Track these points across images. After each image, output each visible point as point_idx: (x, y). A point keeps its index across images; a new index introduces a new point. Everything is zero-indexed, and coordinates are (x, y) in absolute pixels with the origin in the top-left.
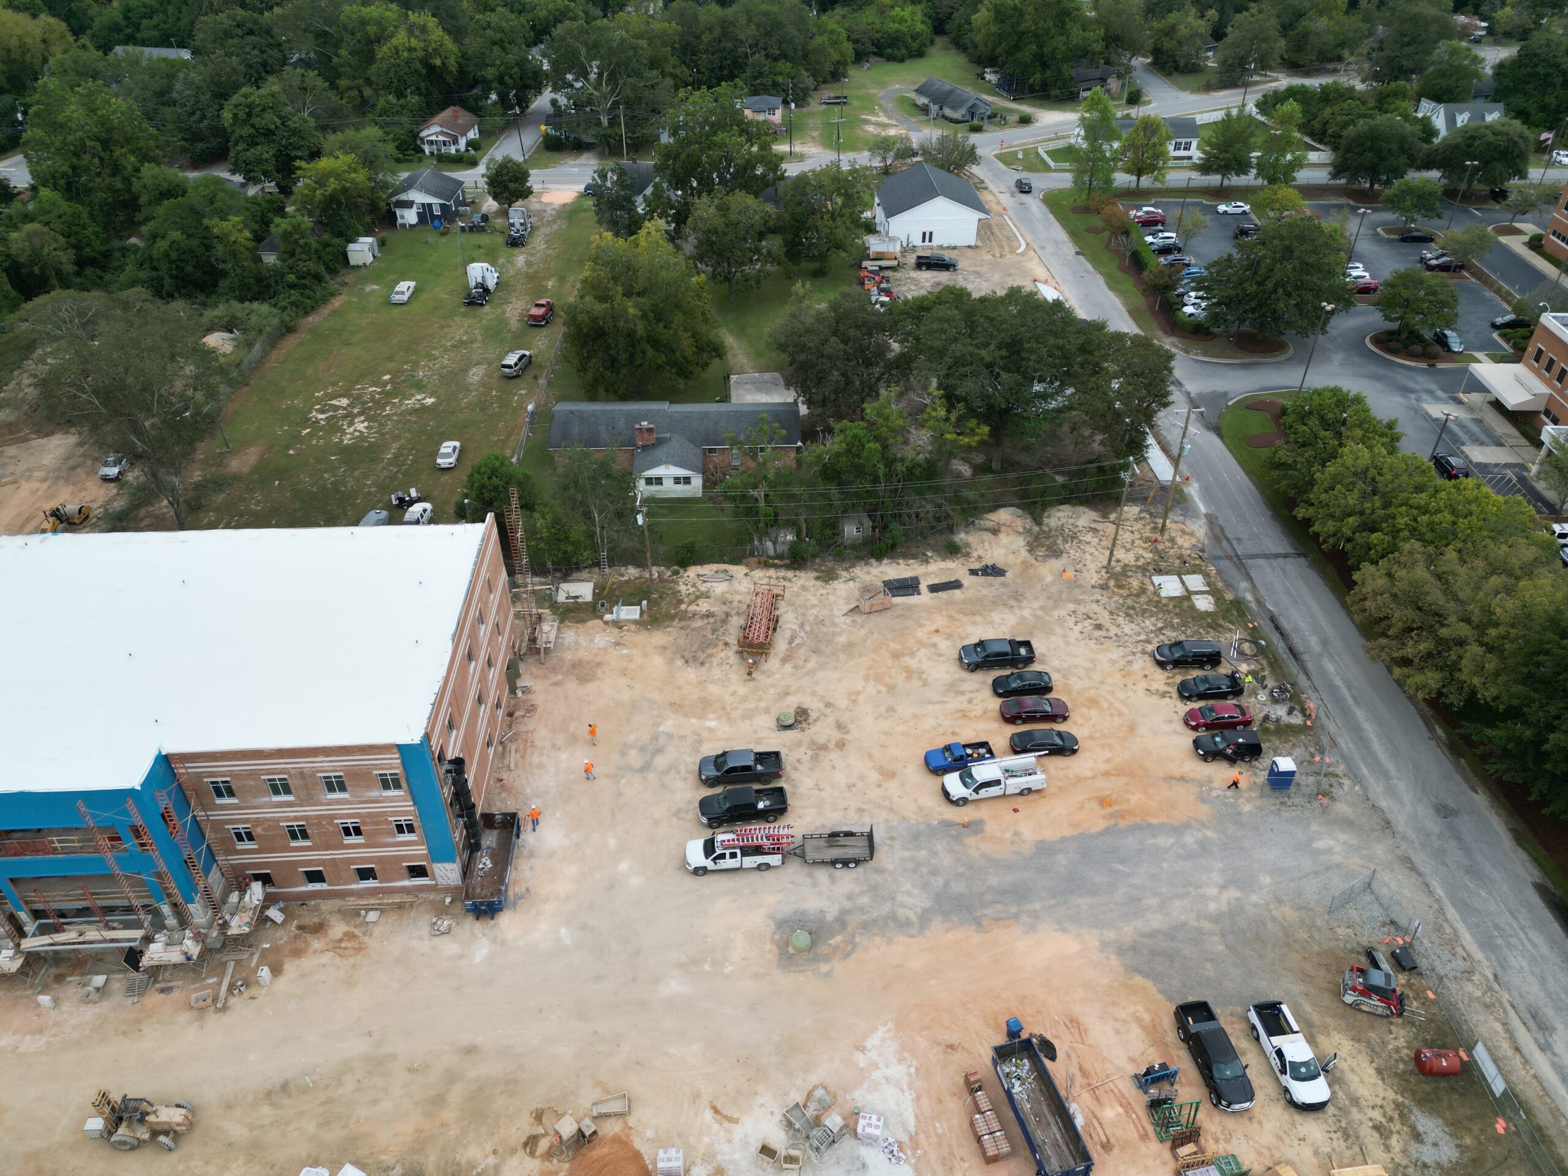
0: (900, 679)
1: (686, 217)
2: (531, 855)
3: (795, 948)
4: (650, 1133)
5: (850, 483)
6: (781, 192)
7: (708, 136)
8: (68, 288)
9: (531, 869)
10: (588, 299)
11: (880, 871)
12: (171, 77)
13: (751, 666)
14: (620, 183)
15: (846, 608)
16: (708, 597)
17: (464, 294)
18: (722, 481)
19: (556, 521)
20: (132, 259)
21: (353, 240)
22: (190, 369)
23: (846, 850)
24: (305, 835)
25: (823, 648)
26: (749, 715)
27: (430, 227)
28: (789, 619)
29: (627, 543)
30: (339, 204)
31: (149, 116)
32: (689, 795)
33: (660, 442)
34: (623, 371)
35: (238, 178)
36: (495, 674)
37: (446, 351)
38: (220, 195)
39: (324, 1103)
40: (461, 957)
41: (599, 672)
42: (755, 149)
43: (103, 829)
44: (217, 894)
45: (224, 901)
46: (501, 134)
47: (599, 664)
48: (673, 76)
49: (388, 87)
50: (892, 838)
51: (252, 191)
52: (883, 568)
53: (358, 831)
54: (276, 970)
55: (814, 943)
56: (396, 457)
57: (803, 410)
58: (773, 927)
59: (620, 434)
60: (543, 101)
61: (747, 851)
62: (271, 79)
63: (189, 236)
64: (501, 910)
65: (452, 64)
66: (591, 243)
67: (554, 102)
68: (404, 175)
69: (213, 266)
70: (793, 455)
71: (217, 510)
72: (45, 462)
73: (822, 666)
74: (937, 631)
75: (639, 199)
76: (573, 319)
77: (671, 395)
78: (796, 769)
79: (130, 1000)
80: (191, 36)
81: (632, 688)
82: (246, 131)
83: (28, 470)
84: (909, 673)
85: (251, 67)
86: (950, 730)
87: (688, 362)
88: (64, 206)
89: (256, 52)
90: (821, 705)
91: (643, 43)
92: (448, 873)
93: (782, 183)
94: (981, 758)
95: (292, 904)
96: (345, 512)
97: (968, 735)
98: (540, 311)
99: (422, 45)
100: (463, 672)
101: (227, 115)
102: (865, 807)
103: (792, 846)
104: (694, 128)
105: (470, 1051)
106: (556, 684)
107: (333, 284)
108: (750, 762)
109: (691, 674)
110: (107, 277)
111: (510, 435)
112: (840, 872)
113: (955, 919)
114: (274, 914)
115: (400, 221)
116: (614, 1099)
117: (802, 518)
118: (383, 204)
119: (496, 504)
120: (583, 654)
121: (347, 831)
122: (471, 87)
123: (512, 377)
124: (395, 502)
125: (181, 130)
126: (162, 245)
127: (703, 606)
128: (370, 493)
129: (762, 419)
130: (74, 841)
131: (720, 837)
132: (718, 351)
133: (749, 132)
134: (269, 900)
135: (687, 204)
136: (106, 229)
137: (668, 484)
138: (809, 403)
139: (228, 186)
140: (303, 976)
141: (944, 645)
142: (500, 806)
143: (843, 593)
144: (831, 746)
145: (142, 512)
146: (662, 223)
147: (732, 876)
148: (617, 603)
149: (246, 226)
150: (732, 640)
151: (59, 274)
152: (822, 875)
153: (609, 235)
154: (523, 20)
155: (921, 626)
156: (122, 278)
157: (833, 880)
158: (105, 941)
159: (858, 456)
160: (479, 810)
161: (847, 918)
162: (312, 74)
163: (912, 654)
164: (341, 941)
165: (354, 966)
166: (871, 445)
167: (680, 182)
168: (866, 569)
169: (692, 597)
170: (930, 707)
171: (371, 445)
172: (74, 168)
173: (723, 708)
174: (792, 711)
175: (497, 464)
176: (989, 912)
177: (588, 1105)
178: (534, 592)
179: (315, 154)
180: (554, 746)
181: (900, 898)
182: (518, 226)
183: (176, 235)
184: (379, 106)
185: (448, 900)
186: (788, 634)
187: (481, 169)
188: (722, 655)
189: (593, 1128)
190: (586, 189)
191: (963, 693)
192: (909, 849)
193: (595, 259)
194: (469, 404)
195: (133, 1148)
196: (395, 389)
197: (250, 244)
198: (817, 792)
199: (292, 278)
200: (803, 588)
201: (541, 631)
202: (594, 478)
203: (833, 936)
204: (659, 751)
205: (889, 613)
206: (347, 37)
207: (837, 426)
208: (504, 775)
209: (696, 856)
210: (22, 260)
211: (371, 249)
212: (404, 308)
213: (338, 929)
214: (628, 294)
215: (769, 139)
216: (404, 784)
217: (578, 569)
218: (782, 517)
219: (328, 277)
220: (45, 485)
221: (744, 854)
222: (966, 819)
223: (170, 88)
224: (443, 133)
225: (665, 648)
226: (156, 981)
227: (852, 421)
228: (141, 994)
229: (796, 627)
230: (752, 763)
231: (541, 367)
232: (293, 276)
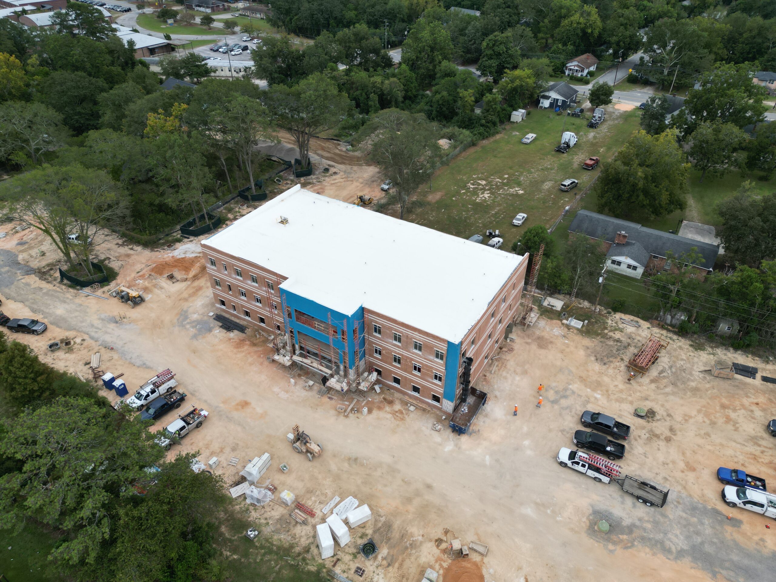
0: (721, 421)
1: (693, 131)
2: (486, 416)
3: (599, 528)
4: (491, 571)
5: (734, 301)
6: (758, 128)
7: (724, 89)
8: (397, 107)
9: (484, 422)
10: (619, 163)
11: (664, 516)
12: (468, 23)
13: (631, 376)
14: (661, 106)
15: (703, 368)
16: (622, 331)
17: (557, 146)
18: (655, 275)
19: (557, 266)
20: (425, 100)
21: (516, 110)
22: (429, 153)
23: (648, 495)
24: (399, 362)
25: (679, 384)
26: (620, 400)
27: (554, 110)
28: (664, 360)
29: (589, 289)
30: (517, 92)
31: (453, 40)
32: (571, 425)
33: (628, 244)
34: (623, 203)
35: (479, 73)
36: (501, 327)
37: (538, 170)
38: (469, 79)
39: (367, 475)
40: (440, 445)
41: (550, 346)
42: (751, 101)
43: (333, 327)
44: (361, 370)
45: (362, 374)
46: (607, 70)
47: (551, 342)
48: (716, 54)
49: (560, 41)
50: (678, 502)
51: (482, 80)
52: (736, 355)
53: (419, 370)
54: (370, 411)
55: (610, 532)
56: (496, 214)
57: (721, 251)
58: (591, 511)
59: (608, 234)
60: (635, 57)
61: (591, 467)
62: (509, 29)
63: (449, 95)
64: (464, 433)
65: (596, 33)
66: (632, 134)
67: (642, 59)
68: (552, 83)
69: (454, 110)
70: (704, 274)
71: (417, 215)
72: (365, 176)
73: (674, 394)
74: (757, 404)
75: (669, 116)
76: (607, 170)
77: (644, 222)
78: (636, 440)
79: (318, 396)
80: (483, 5)
81: (563, 360)
82: (489, 52)
83: (358, 177)
84: (728, 420)
85: (503, 23)
86: (742, 462)
87: (661, 207)
88: (408, 73)
89: (508, 16)
90: (665, 414)
91: (706, 34)
92: (448, 405)
93: (760, 124)
94: (756, 487)
95: (386, 388)
96: (465, 232)
97: (752, 469)
98: (591, 162)
99: (585, 21)
100: (487, 321)
101: (484, 44)
102: (670, 479)
103: (618, 477)
104: (717, 84)
105: (429, 487)
106: (527, 343)
107: (499, 128)
108: (611, 424)
109: (597, 367)
110: (413, 106)
111: (551, 219)
112: (639, 504)
113: (700, 565)
114: (377, 388)
115: (541, 105)
116: (482, 545)
117: (695, 310)
118: (536, 96)
119: (532, 250)
120: (545, 335)
121: (415, 368)
122: (601, 45)
123: (565, 191)
124: (488, 234)
125: (464, 47)
126: (438, 96)
127: (617, 335)
128: (478, 226)
129: (693, 250)
130: (322, 327)
131: (580, 453)
132: (681, 206)
133: (750, 90)
134: (378, 382)
135: (696, 124)
136: (419, 85)
137: (623, 267)
138: (727, 249)
139: (473, 76)
140: (378, 419)
141: (758, 413)
142: (481, 387)
143: (704, 360)
144: (662, 437)
145: (390, 207)
146: (676, 131)
147: (579, 475)
148: (572, 316)
149: (474, 95)
150: (627, 359)
151: (396, 100)
152: (629, 501)
153: (644, 132)
154: (642, 14)
155: (747, 397)
156: (418, 107)
157: (634, 506)
158: (318, 369)
159: (747, 288)
160: (471, 385)
161: (634, 529)
162: (528, 29)
163: (735, 410)
164: (397, 412)
165: (398, 425)
166: (758, 284)
167: (696, 111)
168: (725, 352)
169: (613, 328)
170: (734, 444)
171: (488, 205)
172: (417, 57)
173: (607, 391)
174: (646, 409)
175: (540, 231)
176: (724, 572)
177: (469, 541)
178: (533, 296)
179: (515, 67)
180: (515, 371)
181: (670, 535)
182: (597, 118)
183: (445, 93)
184: (553, 49)
185: (444, 417)
186: (660, 368)
187: (590, 86)
188: (618, 364)
189: (467, 552)
190: (641, 105)
191: (760, 446)
192: (686, 513)
193: (631, 143)
194: (538, 198)
195: (299, 452)
196: (508, 182)
197: (472, 103)
198: (643, 457)
199: (483, 122)
200: (680, 348)
201: (529, 316)
202: (585, 252)
203: (622, 534)
204: (565, 397)
205: (729, 382)
206: (551, 14)
207: (739, 267)
208: (488, 375)
209: (564, 455)
210: (385, 92)
211: (522, 116)
212: (526, 146)
213: (397, 406)
214: (641, 165)
215: (762, 97)
216: (444, 359)
217: (559, 293)
218: (683, 305)
219: (498, 124)
220: (362, 185)
221: (589, 468)
222: (731, 515)
223: (465, 28)
224: (578, 66)
225: (588, 348)
226: (328, 393)
227: (751, 267)
228: (322, 396)
229: (667, 367)
230: (612, 426)
231: (580, 190)
232: (484, 121)
